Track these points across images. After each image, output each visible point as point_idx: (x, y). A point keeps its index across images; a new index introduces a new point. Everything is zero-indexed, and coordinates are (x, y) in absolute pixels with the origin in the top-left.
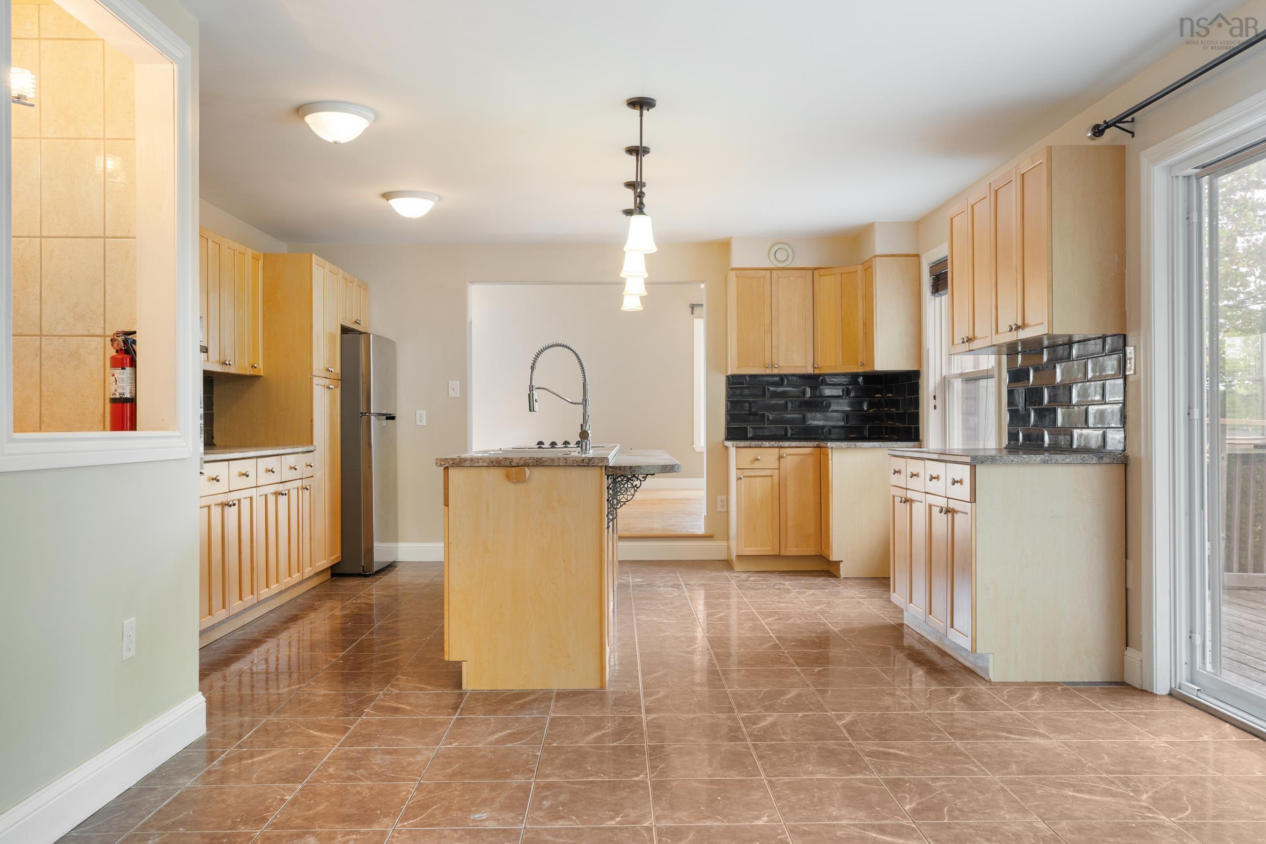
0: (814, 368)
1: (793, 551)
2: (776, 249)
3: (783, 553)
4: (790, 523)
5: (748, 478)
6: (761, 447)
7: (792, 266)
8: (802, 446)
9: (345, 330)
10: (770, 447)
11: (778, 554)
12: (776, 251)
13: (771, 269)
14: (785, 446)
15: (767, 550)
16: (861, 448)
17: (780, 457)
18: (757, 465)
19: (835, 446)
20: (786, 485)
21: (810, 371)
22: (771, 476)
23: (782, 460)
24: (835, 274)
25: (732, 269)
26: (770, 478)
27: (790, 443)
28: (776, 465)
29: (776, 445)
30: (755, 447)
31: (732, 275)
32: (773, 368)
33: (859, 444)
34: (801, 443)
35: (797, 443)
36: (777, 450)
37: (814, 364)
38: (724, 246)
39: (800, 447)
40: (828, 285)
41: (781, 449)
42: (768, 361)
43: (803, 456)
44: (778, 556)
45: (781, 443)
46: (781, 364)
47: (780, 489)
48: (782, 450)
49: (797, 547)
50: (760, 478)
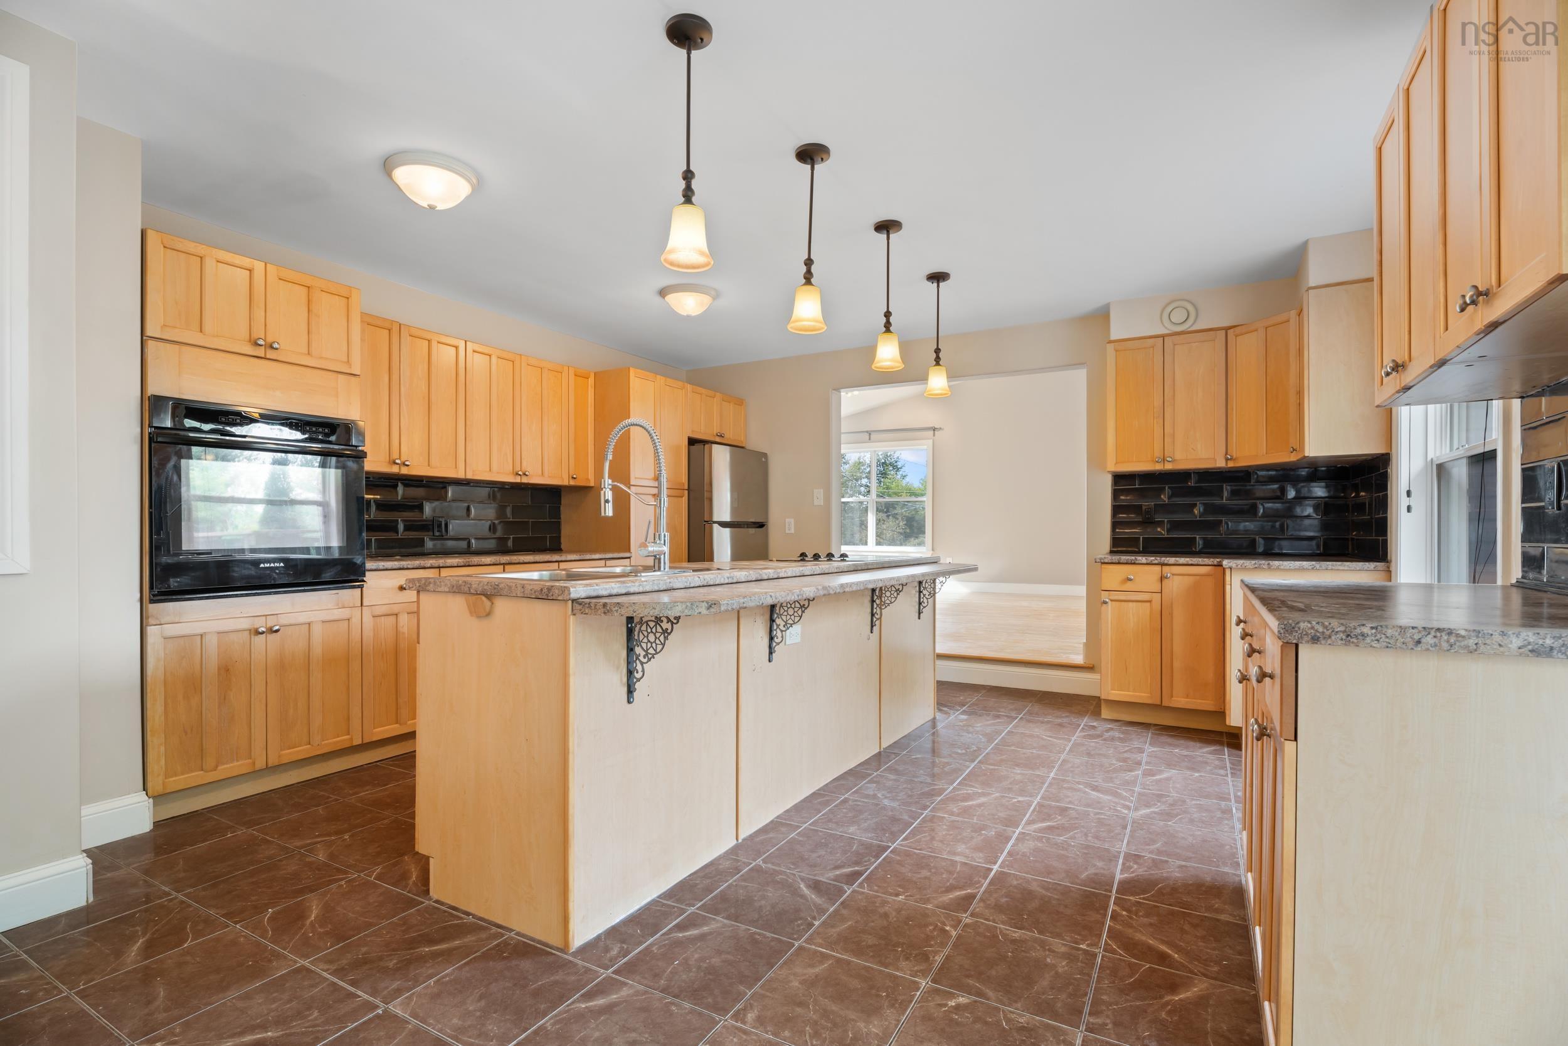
0: (1227, 460)
1: (1180, 701)
2: (1170, 310)
3: (1165, 703)
4: (1177, 664)
5: (1117, 603)
6: (1134, 564)
7: (1194, 328)
8: (1196, 563)
9: (692, 442)
10: (1147, 564)
11: (1159, 703)
12: (1170, 313)
13: (1163, 336)
14: (1170, 563)
15: (1142, 696)
16: (1278, 569)
17: (1162, 578)
18: (1129, 586)
19: (1234, 566)
20: (1171, 614)
21: (1221, 463)
22: (1150, 601)
23: (1165, 582)
24: (1256, 330)
25: (1110, 342)
26: (1148, 604)
27: (1177, 559)
28: (1157, 588)
29: (1156, 562)
30: (1126, 563)
31: (1110, 348)
32: (1166, 462)
33: (1276, 563)
34: (1195, 559)
35: (1188, 559)
36: (1158, 568)
37: (1226, 454)
38: (1101, 316)
39: (1192, 565)
40: (1248, 348)
41: (1164, 567)
42: (1158, 453)
43: (1198, 577)
44: (1158, 707)
45: (1163, 559)
46: (1178, 456)
47: (1163, 618)
48: (1166, 568)
49: (1187, 697)
50: (1134, 603)
